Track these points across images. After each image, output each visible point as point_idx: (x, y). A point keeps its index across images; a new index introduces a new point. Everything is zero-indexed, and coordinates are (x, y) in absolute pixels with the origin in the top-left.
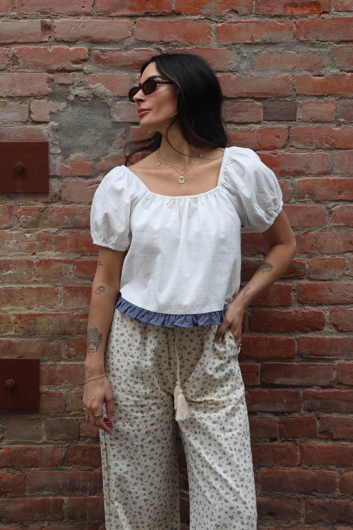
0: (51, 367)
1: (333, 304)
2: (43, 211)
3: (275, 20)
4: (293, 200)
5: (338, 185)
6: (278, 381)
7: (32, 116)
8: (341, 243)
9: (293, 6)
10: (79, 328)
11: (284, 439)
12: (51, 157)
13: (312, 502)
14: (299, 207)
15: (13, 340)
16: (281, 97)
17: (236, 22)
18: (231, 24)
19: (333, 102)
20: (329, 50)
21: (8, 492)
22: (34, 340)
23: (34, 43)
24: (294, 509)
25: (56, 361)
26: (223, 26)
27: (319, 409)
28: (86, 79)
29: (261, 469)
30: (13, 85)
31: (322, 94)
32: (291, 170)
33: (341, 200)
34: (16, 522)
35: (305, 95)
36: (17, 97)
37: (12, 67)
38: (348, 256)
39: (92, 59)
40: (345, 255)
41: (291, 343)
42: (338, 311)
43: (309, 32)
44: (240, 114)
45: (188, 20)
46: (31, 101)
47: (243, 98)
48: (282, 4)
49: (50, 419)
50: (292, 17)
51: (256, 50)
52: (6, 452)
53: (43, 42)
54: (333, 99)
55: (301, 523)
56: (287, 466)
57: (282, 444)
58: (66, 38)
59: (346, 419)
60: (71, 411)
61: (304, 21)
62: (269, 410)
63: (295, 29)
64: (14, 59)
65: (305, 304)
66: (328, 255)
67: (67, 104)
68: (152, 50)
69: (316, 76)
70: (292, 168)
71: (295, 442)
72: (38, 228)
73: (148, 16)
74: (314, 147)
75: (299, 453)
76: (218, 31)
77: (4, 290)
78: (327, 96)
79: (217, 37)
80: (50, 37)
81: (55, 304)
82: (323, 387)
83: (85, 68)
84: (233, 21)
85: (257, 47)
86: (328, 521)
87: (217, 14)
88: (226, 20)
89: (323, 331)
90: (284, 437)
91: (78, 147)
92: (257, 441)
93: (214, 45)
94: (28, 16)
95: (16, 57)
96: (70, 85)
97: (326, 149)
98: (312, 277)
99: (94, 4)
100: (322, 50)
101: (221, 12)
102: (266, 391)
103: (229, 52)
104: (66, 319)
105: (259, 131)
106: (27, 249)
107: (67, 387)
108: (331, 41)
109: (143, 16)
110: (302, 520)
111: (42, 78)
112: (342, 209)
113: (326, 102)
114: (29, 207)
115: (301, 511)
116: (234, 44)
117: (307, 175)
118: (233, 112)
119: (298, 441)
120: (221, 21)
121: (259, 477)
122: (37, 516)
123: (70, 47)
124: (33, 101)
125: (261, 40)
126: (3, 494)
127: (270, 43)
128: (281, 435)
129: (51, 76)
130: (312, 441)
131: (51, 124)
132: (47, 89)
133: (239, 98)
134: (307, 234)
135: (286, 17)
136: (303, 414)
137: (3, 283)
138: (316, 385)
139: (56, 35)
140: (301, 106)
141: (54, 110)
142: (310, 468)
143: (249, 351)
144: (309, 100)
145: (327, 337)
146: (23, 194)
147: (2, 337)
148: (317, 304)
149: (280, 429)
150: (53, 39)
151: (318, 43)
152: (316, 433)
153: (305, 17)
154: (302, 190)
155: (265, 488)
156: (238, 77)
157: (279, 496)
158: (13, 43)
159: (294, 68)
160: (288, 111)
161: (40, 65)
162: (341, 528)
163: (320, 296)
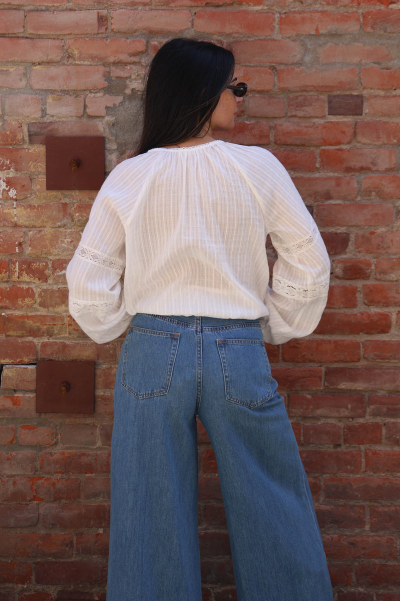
0: (107, 371)
3: (341, 11)
4: (359, 198)
6: (343, 386)
7: (87, 110)
11: (348, 445)
12: (107, 154)
13: (377, 509)
14: (365, 205)
15: (68, 342)
16: (347, 91)
17: (299, 12)
18: (295, 15)
20: (397, 41)
21: (62, 498)
22: (89, 342)
23: (90, 34)
24: (359, 517)
25: (111, 364)
26: (286, 17)
27: (385, 414)
28: (144, 72)
29: (325, 476)
30: (68, 78)
31: (390, 87)
32: (357, 167)
34: (70, 529)
35: (372, 89)
36: (72, 90)
37: (67, 59)
39: (149, 51)
41: (356, 346)
43: (376, 24)
44: (303, 108)
45: (250, 10)
46: (87, 95)
47: (307, 91)
49: (105, 424)
50: (359, 7)
51: (321, 42)
52: (61, 457)
53: (99, 34)
55: (366, 531)
56: (351, 473)
57: (346, 450)
58: (123, 30)
61: (372, 12)
62: (333, 415)
63: (361, 20)
64: (69, 51)
65: (371, 305)
66: (395, 254)
67: (124, 98)
69: (383, 69)
70: (359, 165)
71: (359, 448)
73: (208, 6)
74: (380, 143)
75: (363, 460)
76: (282, 22)
77: (58, 291)
78: (395, 90)
79: (280, 29)
80: (107, 28)
83: (143, 61)
84: (297, 11)
85: (322, 38)
86: (394, 530)
87: (280, 4)
88: (289, 11)
89: (389, 334)
90: (349, 443)
92: (320, 448)
93: (276, 35)
94: (84, 7)
95: (72, 50)
96: (127, 78)
97: (394, 145)
98: (379, 277)
100: (389, 41)
101: (285, 2)
103: (293, 44)
105: (324, 127)
109: (202, 6)
110: (367, 527)
111: (98, 70)
113: (394, 96)
114: (84, 205)
115: (365, 519)
116: (297, 36)
117: (374, 171)
118: (297, 106)
119: (362, 447)
120: (284, 11)
121: (322, 484)
122: (92, 522)
123: (127, 38)
124: (89, 95)
125: (327, 31)
126: (57, 499)
127: (336, 34)
128: (345, 441)
129: (108, 69)
130: (378, 448)
131: (107, 118)
132: (102, 82)
133: (302, 91)
134: (372, 233)
135: (352, 7)
136: (368, 419)
137: (56, 284)
138: (382, 389)
139: (113, 27)
140: (368, 100)
141: (110, 105)
142: (375, 475)
143: (312, 355)
144: (376, 94)
145: (394, 340)
146: (77, 191)
147: (56, 339)
148: (384, 306)
149: (344, 435)
150: (109, 30)
151: (386, 34)
152: (381, 439)
153: (373, 7)
154: (369, 187)
155: (328, 496)
156: (303, 69)
157: (343, 503)
158: (69, 34)
159: (361, 60)
160: (354, 106)
161: (96, 57)
163: (387, 298)
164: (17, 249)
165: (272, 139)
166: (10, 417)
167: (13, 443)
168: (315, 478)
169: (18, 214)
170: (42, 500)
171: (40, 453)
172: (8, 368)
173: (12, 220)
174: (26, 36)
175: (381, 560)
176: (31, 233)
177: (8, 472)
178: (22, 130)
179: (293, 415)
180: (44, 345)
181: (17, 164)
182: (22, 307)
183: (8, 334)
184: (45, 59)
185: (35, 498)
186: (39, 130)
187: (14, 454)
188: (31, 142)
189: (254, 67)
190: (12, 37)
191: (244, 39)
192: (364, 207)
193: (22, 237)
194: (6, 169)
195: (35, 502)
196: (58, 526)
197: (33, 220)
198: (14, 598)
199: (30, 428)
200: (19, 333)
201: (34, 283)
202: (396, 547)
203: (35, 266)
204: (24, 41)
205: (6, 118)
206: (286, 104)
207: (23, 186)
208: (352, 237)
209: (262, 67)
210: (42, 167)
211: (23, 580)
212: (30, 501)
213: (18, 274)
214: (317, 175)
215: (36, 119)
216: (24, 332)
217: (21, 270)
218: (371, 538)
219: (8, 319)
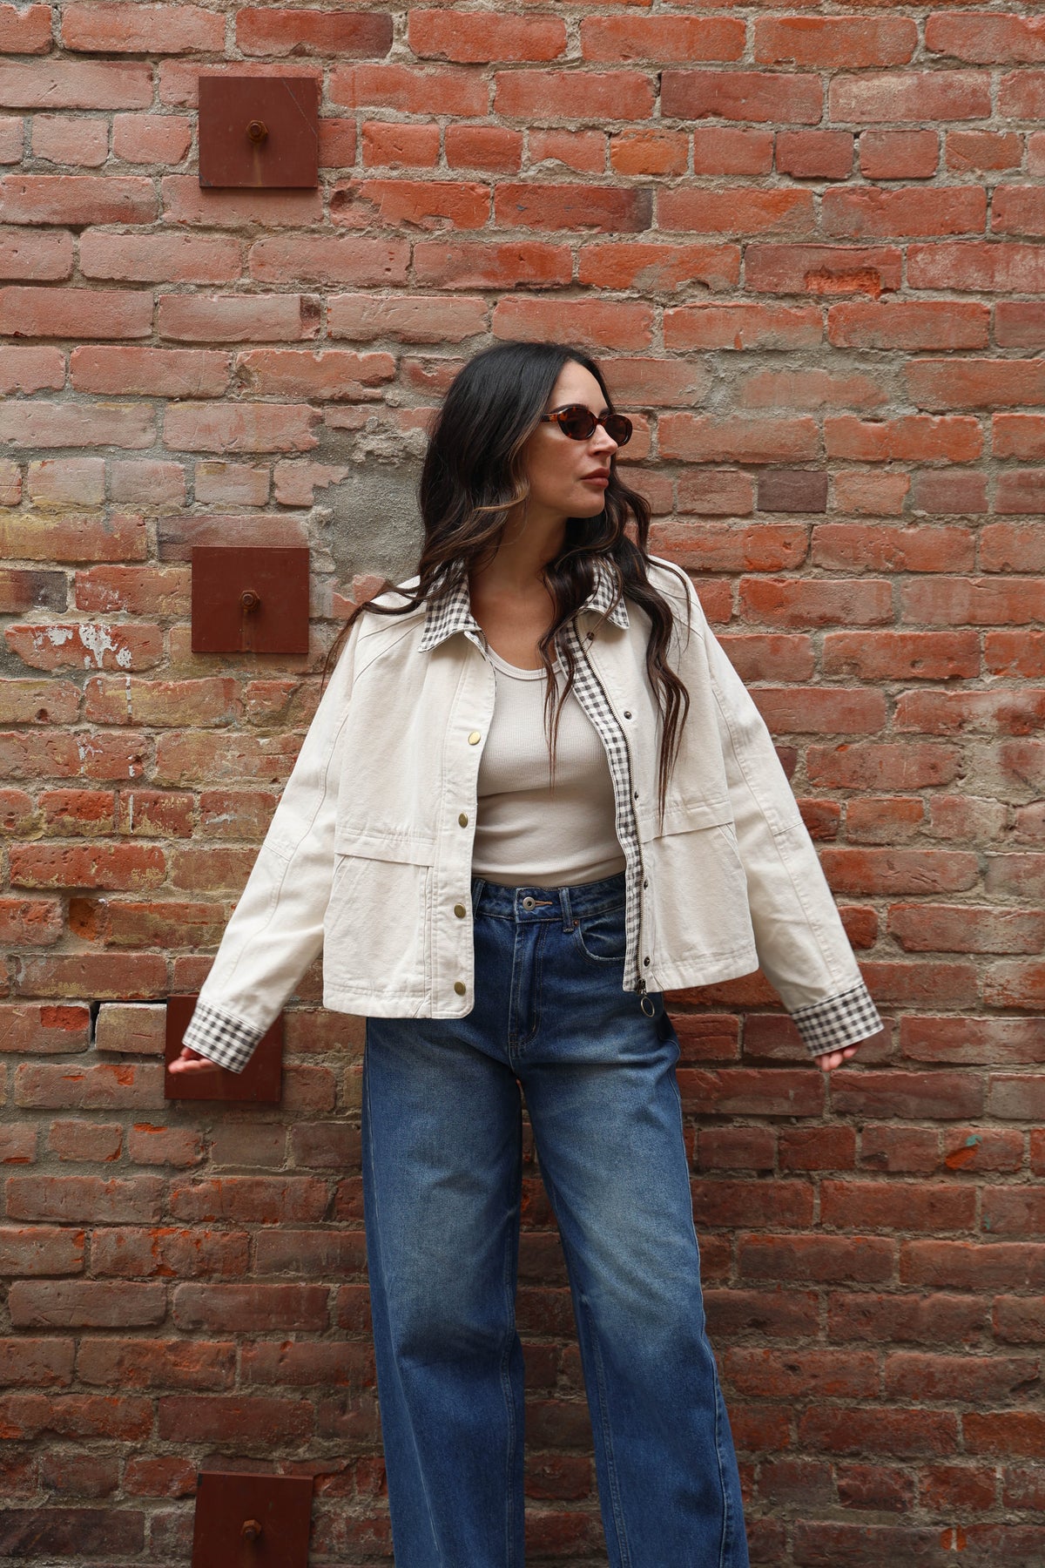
0: (307, 1017)
1: (895, 895)
2: (296, 691)
3: (785, 304)
4: (817, 678)
5: (910, 647)
6: (778, 1053)
7: (277, 493)
8: (914, 768)
9: (822, 276)
11: (786, 1171)
12: (315, 579)
13: (841, 1300)
14: (829, 692)
16: (795, 464)
17: (704, 307)
18: (694, 310)
19: (902, 475)
20: (895, 367)
21: (215, 1271)
23: (286, 342)
24: (806, 1314)
25: (316, 1003)
26: (676, 314)
27: (861, 1111)
28: (391, 418)
29: (741, 1233)
30: (240, 428)
31: (881, 458)
32: (814, 615)
33: (915, 679)
34: (231, 1332)
35: (844, 460)
36: (247, 453)
37: (237, 392)
38: (928, 796)
39: (403, 377)
40: (923, 792)
42: (904, 909)
43: (855, 331)
44: (709, 497)
45: (606, 299)
46: (276, 462)
47: (717, 464)
48: (799, 271)
49: (304, 1123)
50: (820, 298)
51: (745, 366)
52: (213, 1189)
53: (302, 341)
54: (904, 469)
55: (818, 1342)
56: (793, 1227)
57: (783, 1182)
58: (351, 335)
59: (916, 1131)
60: (347, 1109)
61: (846, 308)
62: (759, 1111)
63: (826, 323)
64: (243, 376)
66: (888, 792)
67: (351, 469)
69: (868, 420)
70: (817, 612)
71: (810, 1178)
72: (285, 728)
73: (522, 291)
74: (861, 568)
75: (818, 1201)
76: (668, 323)
77: (212, 855)
78: (891, 463)
79: (666, 337)
80: (318, 331)
82: (872, 1066)
83: (389, 396)
84: (698, 304)
85: (746, 358)
86: (875, 1340)
87: (665, 289)
88: (683, 301)
89: (873, 950)
90: (788, 1168)
91: (372, 559)
92: (731, 1177)
93: (658, 352)
94: (273, 287)
95: (248, 372)
96: (357, 430)
97: (886, 573)
98: (853, 837)
99: (411, 265)
100: (880, 367)
101: (674, 286)
102: (753, 1072)
103: (689, 367)
105: (749, 533)
106: (261, 769)
107: (340, 1059)
108: (901, 350)
109: (509, 291)
110: (821, 1337)
111: (299, 414)
112: (918, 697)
113: (889, 475)
114: (267, 683)
115: (819, 1319)
116: (699, 352)
117: (846, 624)
118: (697, 492)
119: (816, 1175)
120: (673, 303)
121: (734, 1249)
122: (273, 1320)
123: (358, 351)
124: (281, 463)
125: (756, 344)
126: (204, 1274)
127: (774, 350)
128: (782, 1164)
129: (319, 411)
130: (846, 1178)
131: (317, 510)
132: (307, 438)
133: (707, 462)
134: (844, 748)
135: (808, 297)
136: (828, 1121)
137: (210, 841)
139: (331, 327)
140: (838, 481)
141: (323, 483)
142: (841, 1231)
144: (854, 470)
145: (881, 962)
146: (254, 655)
147: (206, 951)
148: (862, 894)
149: (779, 1151)
150: (323, 335)
151: (873, 351)
152: (852, 1161)
153: (848, 298)
154: (835, 657)
155: (747, 1271)
156: (708, 418)
157: (774, 1287)
158: (242, 343)
159: (825, 402)
160: (809, 493)
161: (295, 387)
162: (902, 1354)
163: (868, 878)
164: (132, 771)
166: (112, 1106)
167: (118, 1159)
168: (717, 1235)
169: (134, 699)
171: (172, 1181)
172: (110, 1010)
173: (123, 712)
174: (156, 344)
175: (848, 1400)
176: (159, 738)
177: (106, 1217)
178: (145, 531)
180: (183, 965)
181: (133, 600)
182: (140, 887)
183: (111, 940)
184: (194, 390)
185: (159, 1271)
186: (179, 533)
188: (163, 556)
190: (126, 345)
192: (825, 695)
193: (142, 745)
194: (111, 610)
195: (161, 1278)
196: (206, 1327)
197: (164, 712)
198: (117, 1466)
199: (152, 1128)
201: (166, 839)
202: (877, 1375)
203: (166, 804)
204: (152, 353)
205: (113, 506)
206: (674, 486)
207: (145, 644)
208: (804, 755)
210: (183, 605)
211: (134, 1431)
212: (150, 1275)
213: (133, 819)
214: (735, 630)
215: (173, 509)
216: (143, 938)
217: (138, 812)
218: (830, 1357)
219: (114, 910)
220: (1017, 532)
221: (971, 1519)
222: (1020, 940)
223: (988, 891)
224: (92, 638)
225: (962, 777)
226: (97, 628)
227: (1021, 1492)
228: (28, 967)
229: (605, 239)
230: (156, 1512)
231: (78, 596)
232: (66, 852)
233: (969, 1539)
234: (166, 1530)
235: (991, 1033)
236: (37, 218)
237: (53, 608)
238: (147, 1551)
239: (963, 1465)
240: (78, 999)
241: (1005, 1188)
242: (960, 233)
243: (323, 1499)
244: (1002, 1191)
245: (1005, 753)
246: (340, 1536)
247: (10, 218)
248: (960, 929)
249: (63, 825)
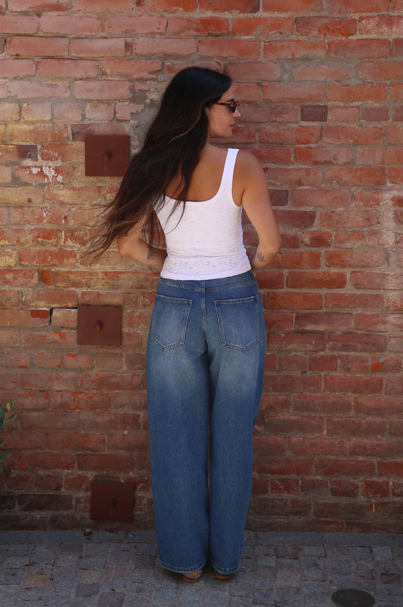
0: (131, 314)
1: (353, 268)
3: (311, 40)
4: (323, 185)
5: (359, 173)
6: (309, 327)
7: (117, 115)
8: (361, 219)
9: (326, 29)
10: (152, 283)
11: (312, 372)
12: (132, 149)
13: (332, 419)
15: (101, 292)
16: (315, 102)
17: (279, 41)
18: (277, 43)
19: (356, 107)
20: (354, 65)
21: (97, 408)
22: (118, 292)
23: (119, 57)
24: (318, 425)
25: (134, 309)
26: (269, 45)
27: (340, 349)
28: (160, 86)
29: (294, 394)
30: (102, 90)
31: (348, 100)
33: (361, 185)
35: (334, 101)
36: (105, 100)
37: (101, 76)
38: (366, 230)
39: (164, 70)
40: (364, 229)
41: (319, 297)
42: (356, 273)
43: (338, 51)
44: (282, 115)
45: (242, 39)
47: (285, 103)
48: (317, 28)
49: (130, 354)
50: (325, 38)
51: (295, 65)
52: (96, 377)
53: (126, 57)
54: (357, 104)
55: (324, 435)
56: (314, 392)
57: (310, 376)
58: (144, 53)
59: (360, 356)
61: (335, 41)
62: (301, 349)
63: (327, 48)
64: (103, 70)
65: (331, 267)
66: (350, 228)
67: (145, 106)
68: (213, 63)
69: (341, 85)
70: (323, 160)
71: (320, 374)
73: (210, 36)
74: (340, 143)
75: (323, 383)
76: (266, 48)
78: (352, 102)
79: (265, 54)
80: (132, 52)
81: (134, 265)
82: (344, 332)
83: (159, 78)
85: (296, 61)
86: (345, 434)
87: (265, 35)
88: (272, 40)
89: (344, 289)
90: (312, 370)
92: (290, 373)
93: (262, 59)
94: (115, 36)
95: (105, 68)
96: (147, 91)
97: (350, 144)
98: (337, 245)
99: (167, 26)
100: (348, 65)
101: (268, 33)
102: (299, 334)
103: (274, 65)
104: (142, 276)
105: (297, 130)
107: (143, 330)
108: (356, 58)
109: (206, 36)
110: (325, 432)
111: (125, 85)
112: (362, 192)
113: (351, 107)
114: (114, 188)
115: (323, 427)
116: (278, 59)
117: (335, 164)
118: (277, 114)
119: (323, 374)
120: (268, 40)
121: (292, 400)
122: (119, 426)
123: (147, 60)
124: (118, 104)
125: (300, 56)
126: (93, 408)
127: (307, 58)
128: (310, 369)
129: (132, 84)
130: (334, 374)
131: (132, 122)
132: (129, 94)
133: (281, 102)
134: (333, 212)
135: (320, 38)
136: (327, 352)
138: (338, 330)
139: (136, 51)
140: (331, 109)
141: (133, 111)
142: (332, 394)
143: (286, 304)
144: (338, 105)
145: (347, 293)
146: (109, 177)
147: (92, 289)
148: (341, 268)
149: (309, 364)
150: (134, 54)
151: (345, 59)
152: (337, 367)
153: (335, 38)
154: (331, 177)
155: (296, 409)
156: (281, 85)
157: (307, 415)
158: (103, 57)
159: (327, 79)
160: (320, 114)
161: (123, 75)
162: (355, 440)
163: (343, 261)
164: (63, 221)
165: (257, 138)
166: (58, 347)
167: (61, 367)
168: (286, 396)
169: (64, 194)
170: (83, 409)
171: (81, 374)
172: (57, 311)
173: (60, 199)
174: (70, 57)
175: (334, 456)
176: (74, 208)
177: (56, 388)
178: (67, 130)
179: (271, 349)
180: (84, 294)
181: (63, 156)
182: (67, 265)
183: (57, 285)
184: (84, 76)
185: (77, 408)
186: (80, 130)
187: (61, 374)
188: (74, 139)
189: (244, 83)
190: (59, 59)
191: (237, 62)
192: (327, 191)
193: (67, 212)
194: (55, 160)
195: (77, 410)
196: (94, 428)
197: (75, 199)
198: (62, 479)
199: (73, 356)
200: (65, 284)
201: (76, 247)
202: (346, 447)
203: (76, 233)
204: (69, 61)
205: (55, 120)
206: (269, 112)
207: (68, 173)
208: (318, 215)
209: (250, 83)
210: (82, 158)
211: (68, 466)
212: (73, 409)
213: (64, 239)
214: (292, 167)
215: (78, 122)
216: (68, 284)
217: (66, 237)
218: (327, 440)
219: (57, 274)
220: (401, 129)
221: (380, 500)
222: (401, 285)
223: (388, 266)
224: (48, 171)
225: (379, 223)
226: (49, 167)
227: (399, 490)
228: (26, 295)
229: (242, 15)
230: (77, 496)
231: (42, 155)
232: (39, 252)
233: (379, 508)
234: (81, 502)
235: (389, 319)
236: (24, 10)
237: (33, 160)
238: (73, 510)
239: (377, 480)
240: (45, 307)
241: (394, 378)
242: (379, 12)
243: (138, 492)
244: (393, 379)
245: (396, 213)
246: (145, 505)
247: (14, 10)
248: (378, 281)
249: (38, 242)
